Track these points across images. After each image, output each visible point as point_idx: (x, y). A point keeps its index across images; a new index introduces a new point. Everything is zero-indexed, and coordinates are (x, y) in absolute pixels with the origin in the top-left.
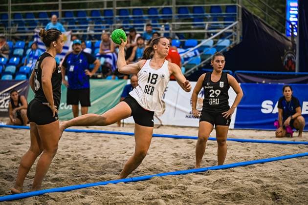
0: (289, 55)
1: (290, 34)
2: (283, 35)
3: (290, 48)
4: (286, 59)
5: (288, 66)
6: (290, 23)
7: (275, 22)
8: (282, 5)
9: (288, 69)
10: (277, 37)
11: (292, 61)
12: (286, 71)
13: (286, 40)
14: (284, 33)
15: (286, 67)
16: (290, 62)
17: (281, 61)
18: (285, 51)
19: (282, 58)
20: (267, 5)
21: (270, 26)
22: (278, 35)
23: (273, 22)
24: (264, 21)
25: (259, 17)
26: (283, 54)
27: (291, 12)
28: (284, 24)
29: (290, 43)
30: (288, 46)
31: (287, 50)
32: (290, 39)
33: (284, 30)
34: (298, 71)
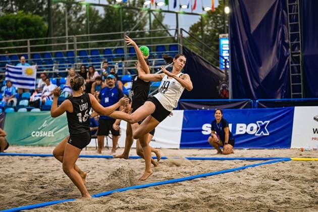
0: (224, 85)
1: (224, 67)
2: (218, 67)
3: (224, 79)
4: (221, 89)
5: (223, 94)
6: (223, 57)
7: (210, 57)
8: (216, 43)
9: (223, 97)
10: (213, 70)
11: (226, 89)
12: (221, 98)
13: (220, 73)
14: (218, 66)
15: (222, 95)
16: (224, 91)
17: (217, 90)
18: (220, 81)
19: (218, 87)
20: (203, 43)
21: (207, 61)
22: (213, 68)
23: (209, 58)
24: (201, 57)
25: (197, 54)
26: (219, 84)
27: (224, 49)
28: (218, 59)
29: (224, 75)
30: (223, 77)
31: (222, 81)
32: (224, 71)
33: (218, 64)
34: (231, 98)
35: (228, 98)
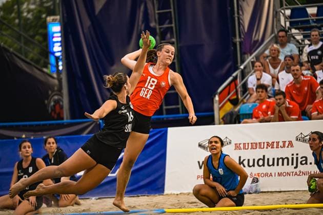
0: (56, 97)
1: (54, 69)
2: (45, 70)
3: (56, 88)
4: (52, 104)
5: (55, 113)
6: (53, 53)
7: (34, 53)
8: (41, 31)
9: (56, 116)
10: (37, 73)
11: (60, 105)
12: (53, 119)
13: (51, 79)
14: (46, 67)
15: (53, 114)
16: (57, 106)
17: (45, 106)
18: (50, 92)
19: (46, 102)
20: (22, 33)
21: (28, 60)
23: (31, 55)
24: (19, 55)
25: (11, 50)
26: (47, 97)
27: (55, 40)
28: (47, 57)
29: (56, 82)
30: (53, 86)
31: (53, 91)
32: (55, 76)
33: (46, 65)
34: (67, 119)
35: (63, 119)
